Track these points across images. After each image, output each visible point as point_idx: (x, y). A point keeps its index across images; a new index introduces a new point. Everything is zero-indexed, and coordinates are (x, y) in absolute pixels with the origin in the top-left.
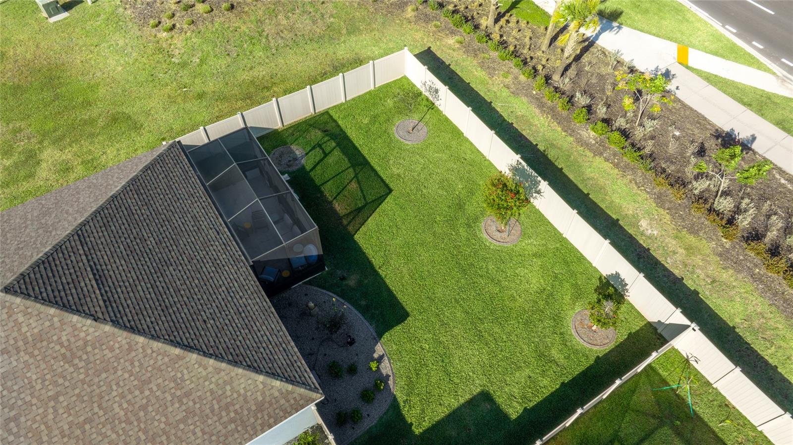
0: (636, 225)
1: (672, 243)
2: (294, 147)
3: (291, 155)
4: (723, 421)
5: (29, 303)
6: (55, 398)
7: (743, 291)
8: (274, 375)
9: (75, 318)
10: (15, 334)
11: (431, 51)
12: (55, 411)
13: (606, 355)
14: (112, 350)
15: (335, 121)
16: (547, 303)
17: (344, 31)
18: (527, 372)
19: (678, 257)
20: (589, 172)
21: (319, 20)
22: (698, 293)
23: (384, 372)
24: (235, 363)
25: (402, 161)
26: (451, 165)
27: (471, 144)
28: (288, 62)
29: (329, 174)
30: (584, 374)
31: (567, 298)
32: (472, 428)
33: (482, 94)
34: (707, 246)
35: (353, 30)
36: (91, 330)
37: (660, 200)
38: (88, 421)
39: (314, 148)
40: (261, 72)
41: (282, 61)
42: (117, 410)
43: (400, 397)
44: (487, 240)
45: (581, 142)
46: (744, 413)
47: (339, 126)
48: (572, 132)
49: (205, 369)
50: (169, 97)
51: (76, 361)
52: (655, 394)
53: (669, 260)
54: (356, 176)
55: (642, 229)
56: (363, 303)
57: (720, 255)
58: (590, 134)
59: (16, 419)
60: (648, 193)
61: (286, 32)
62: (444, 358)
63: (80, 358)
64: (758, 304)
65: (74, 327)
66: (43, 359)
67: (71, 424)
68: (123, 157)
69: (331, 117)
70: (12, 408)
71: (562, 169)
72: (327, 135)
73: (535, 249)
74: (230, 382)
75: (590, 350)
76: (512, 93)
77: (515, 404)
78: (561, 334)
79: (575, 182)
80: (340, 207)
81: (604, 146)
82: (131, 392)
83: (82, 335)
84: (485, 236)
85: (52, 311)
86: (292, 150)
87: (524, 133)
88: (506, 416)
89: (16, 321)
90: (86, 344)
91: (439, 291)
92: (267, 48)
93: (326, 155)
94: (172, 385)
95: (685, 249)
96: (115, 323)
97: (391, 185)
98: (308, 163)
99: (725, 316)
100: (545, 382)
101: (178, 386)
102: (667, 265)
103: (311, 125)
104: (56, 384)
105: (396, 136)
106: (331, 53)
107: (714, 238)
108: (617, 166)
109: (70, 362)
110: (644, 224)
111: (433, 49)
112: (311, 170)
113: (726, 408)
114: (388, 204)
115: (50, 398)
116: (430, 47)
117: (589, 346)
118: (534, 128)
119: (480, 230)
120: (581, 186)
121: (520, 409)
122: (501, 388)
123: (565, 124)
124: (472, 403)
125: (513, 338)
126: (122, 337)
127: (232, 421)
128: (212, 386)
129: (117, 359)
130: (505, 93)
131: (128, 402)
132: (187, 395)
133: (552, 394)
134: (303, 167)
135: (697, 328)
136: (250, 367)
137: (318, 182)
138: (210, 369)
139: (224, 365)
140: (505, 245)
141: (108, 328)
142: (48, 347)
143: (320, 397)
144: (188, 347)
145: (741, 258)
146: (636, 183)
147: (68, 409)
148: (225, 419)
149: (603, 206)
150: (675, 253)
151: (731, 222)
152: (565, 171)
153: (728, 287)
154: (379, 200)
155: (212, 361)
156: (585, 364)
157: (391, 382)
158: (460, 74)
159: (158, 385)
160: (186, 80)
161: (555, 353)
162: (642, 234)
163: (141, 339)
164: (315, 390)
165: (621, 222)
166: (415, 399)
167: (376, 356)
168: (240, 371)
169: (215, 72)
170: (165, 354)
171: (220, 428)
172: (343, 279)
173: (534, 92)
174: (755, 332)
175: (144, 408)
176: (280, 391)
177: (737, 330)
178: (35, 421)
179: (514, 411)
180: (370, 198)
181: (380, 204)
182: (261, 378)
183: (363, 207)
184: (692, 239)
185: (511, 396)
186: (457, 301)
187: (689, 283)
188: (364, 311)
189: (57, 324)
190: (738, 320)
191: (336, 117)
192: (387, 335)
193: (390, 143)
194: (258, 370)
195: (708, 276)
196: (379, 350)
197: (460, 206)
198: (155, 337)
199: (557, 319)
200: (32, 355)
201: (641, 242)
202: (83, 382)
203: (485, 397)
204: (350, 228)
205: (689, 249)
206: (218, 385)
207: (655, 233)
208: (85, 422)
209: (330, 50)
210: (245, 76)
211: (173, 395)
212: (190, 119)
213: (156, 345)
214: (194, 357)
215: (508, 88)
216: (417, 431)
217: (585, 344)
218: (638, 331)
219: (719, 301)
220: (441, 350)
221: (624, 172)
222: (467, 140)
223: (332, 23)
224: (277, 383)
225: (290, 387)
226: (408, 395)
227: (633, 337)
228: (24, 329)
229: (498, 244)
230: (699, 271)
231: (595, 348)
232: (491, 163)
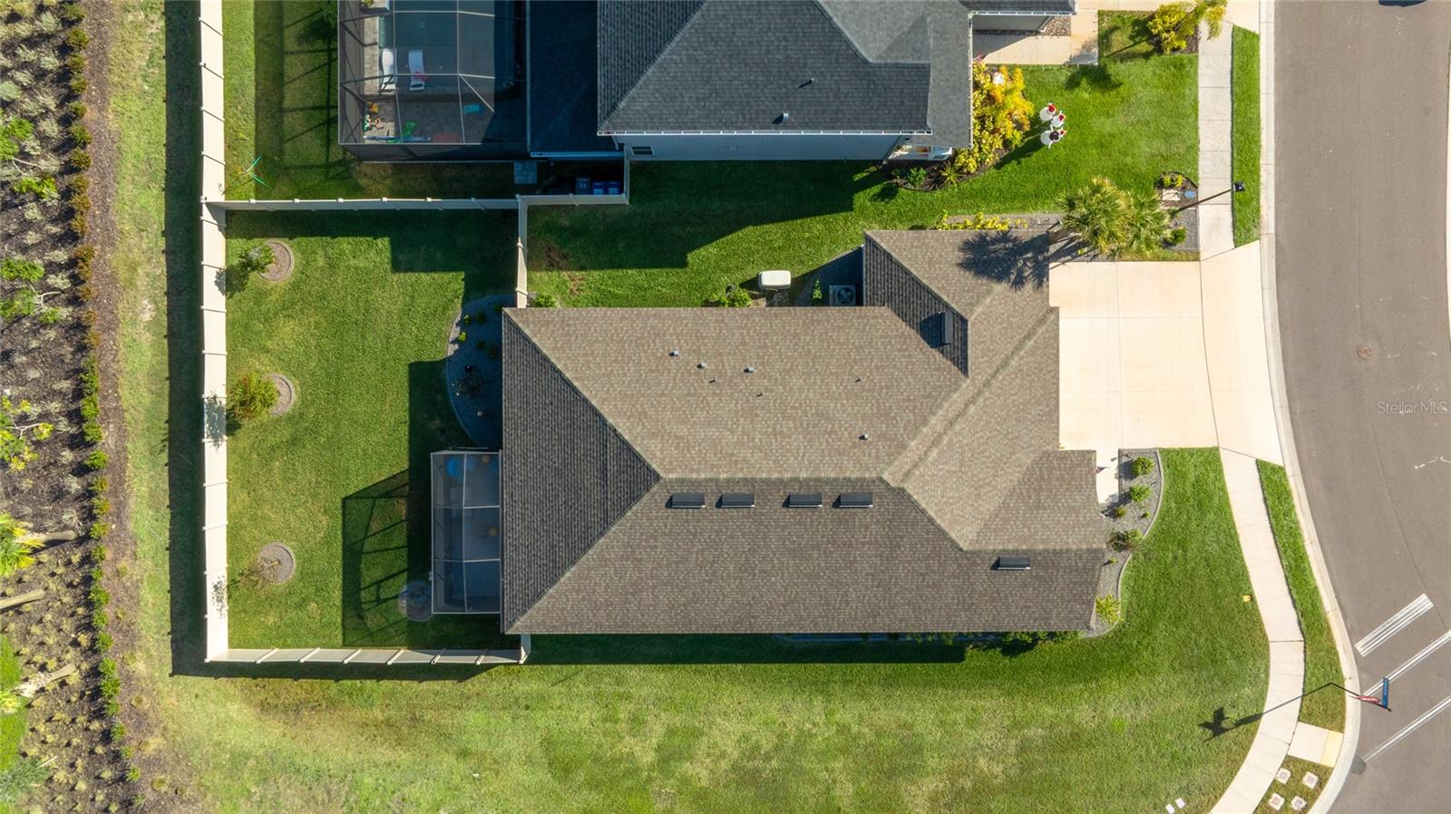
0: (155, 320)
1: (141, 282)
2: (404, 613)
3: (413, 604)
4: (243, 139)
5: (649, 461)
6: (663, 394)
7: (126, 207)
8: (526, 339)
9: (627, 437)
10: (666, 445)
11: (174, 667)
12: (667, 386)
13: (284, 237)
14: (615, 406)
15: (343, 626)
16: (293, 304)
17: (251, 763)
18: (353, 262)
19: (148, 269)
20: (147, 399)
21: (270, 797)
22: (163, 232)
23: (458, 329)
24: (546, 359)
25: (311, 529)
26: (268, 494)
27: (228, 508)
28: (344, 751)
29: (389, 557)
30: (312, 234)
31: (274, 297)
32: (423, 249)
33: (167, 567)
34: (115, 258)
35: (239, 758)
36: (621, 424)
37: (110, 327)
38: (651, 371)
39: (385, 600)
40: (383, 753)
41: (349, 756)
42: (632, 369)
43: (458, 303)
44: (297, 392)
45: (122, 434)
46: (223, 134)
47: (344, 615)
48: (121, 452)
49: (566, 365)
50: (497, 773)
51: (640, 410)
52: (273, 187)
53: (158, 272)
54: (366, 537)
55: (154, 314)
56: (439, 397)
57: (113, 245)
58: (107, 437)
59: (689, 394)
60: (114, 340)
61: (320, 799)
62: (407, 311)
63: (637, 410)
64: (126, 190)
65: (630, 431)
66: (658, 421)
67: (662, 375)
68: (575, 706)
69: (344, 634)
70: (688, 401)
71: (167, 422)
72: (362, 610)
73: (263, 357)
74: (555, 348)
75: (292, 247)
76: (135, 543)
77: (380, 245)
78: (303, 273)
79: (167, 399)
80: (401, 508)
81: (106, 414)
82: (619, 374)
83: (628, 424)
84: (294, 397)
85: (638, 449)
86: (408, 611)
87: (166, 487)
88: (392, 243)
89: (662, 453)
90: (629, 418)
91: (371, 368)
92: (355, 785)
93: (378, 583)
94: (592, 365)
95: (136, 271)
96: (604, 423)
97: (339, 505)
98: (401, 585)
99: (162, 202)
100: (345, 246)
101: (588, 362)
102: (165, 269)
103: (371, 635)
104: (659, 403)
105: (295, 565)
106: (288, 737)
107: (102, 262)
108: (115, 386)
109: (644, 411)
110: (147, 317)
111: (169, 669)
112: (404, 571)
113: (231, 145)
114: (356, 484)
115: (666, 396)
116: (171, 675)
117: (290, 251)
118: (153, 485)
119: (295, 405)
120: (166, 391)
121: (379, 241)
122: (381, 264)
123: (118, 467)
124: (410, 268)
125: (342, 293)
126: (605, 411)
127: (568, 325)
128: (568, 351)
129: (615, 399)
130: (143, 549)
131: (623, 369)
132: (586, 355)
133: (347, 235)
134: (409, 579)
135: (203, 197)
136: (538, 351)
137: (404, 553)
138: (563, 362)
139: (553, 360)
140: (284, 377)
141: (610, 421)
142: (652, 426)
143: (507, 310)
144: (568, 383)
145: (98, 230)
146: (115, 356)
147: (659, 384)
148: (572, 328)
149: (166, 358)
150: (148, 275)
151: (72, 263)
152: (166, 417)
153: (134, 220)
154: (360, 495)
155: (559, 367)
156: (304, 240)
157: (458, 319)
158: (168, 612)
159: (600, 369)
160: (468, 788)
161: (321, 262)
162: (157, 309)
163: (594, 403)
164: (507, 316)
165: (165, 333)
166: (449, 295)
167: (457, 346)
168: (545, 351)
169: (431, 782)
170: (585, 386)
171: (578, 325)
172: (443, 431)
173: (114, 526)
174: (152, 177)
175: (616, 361)
176: (528, 326)
177: (163, 186)
178: (680, 387)
179: (383, 243)
180: (369, 502)
181: (365, 489)
182: (535, 340)
183: (380, 497)
184: (123, 274)
185: (379, 252)
186: (364, 351)
187: (162, 243)
188: (442, 389)
189: (639, 439)
190: (155, 192)
191: (339, 633)
192: (439, 357)
193: (306, 559)
194: (534, 346)
195: (142, 237)
196: (451, 350)
197: (294, 441)
198: (585, 400)
199: (295, 286)
200: (663, 427)
201: (165, 303)
202: (643, 395)
203: (397, 266)
204: (407, 478)
205: (133, 268)
206: (564, 351)
207: (145, 302)
208: (654, 371)
209: (286, 743)
210: (404, 757)
211: (594, 359)
212: (489, 723)
213: (586, 394)
214: (568, 375)
215: (135, 554)
216: (463, 275)
217: (291, 253)
218: (241, 237)
219: (153, 213)
220: (405, 320)
221: (114, 375)
222: (230, 517)
223: (257, 784)
224: (527, 331)
225: (520, 325)
226: (452, 301)
227: (249, 236)
228: (660, 445)
229: (289, 382)
230: (144, 246)
231: (287, 246)
232: (228, 474)
